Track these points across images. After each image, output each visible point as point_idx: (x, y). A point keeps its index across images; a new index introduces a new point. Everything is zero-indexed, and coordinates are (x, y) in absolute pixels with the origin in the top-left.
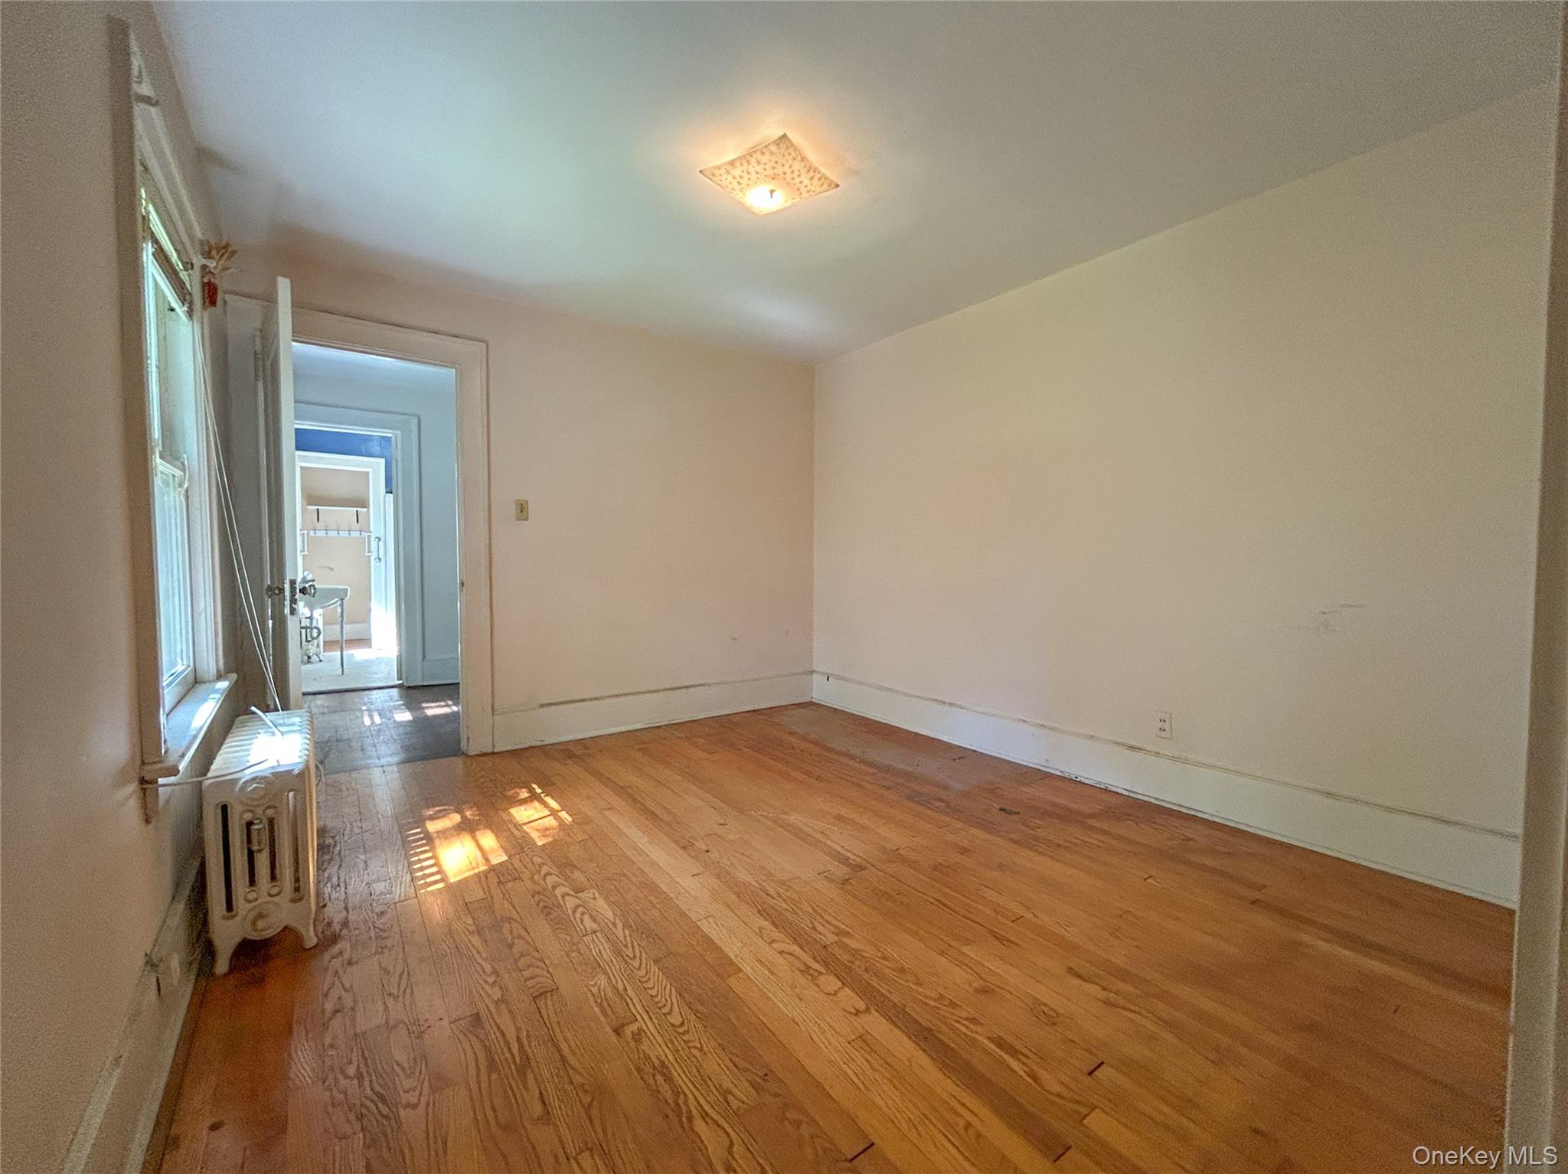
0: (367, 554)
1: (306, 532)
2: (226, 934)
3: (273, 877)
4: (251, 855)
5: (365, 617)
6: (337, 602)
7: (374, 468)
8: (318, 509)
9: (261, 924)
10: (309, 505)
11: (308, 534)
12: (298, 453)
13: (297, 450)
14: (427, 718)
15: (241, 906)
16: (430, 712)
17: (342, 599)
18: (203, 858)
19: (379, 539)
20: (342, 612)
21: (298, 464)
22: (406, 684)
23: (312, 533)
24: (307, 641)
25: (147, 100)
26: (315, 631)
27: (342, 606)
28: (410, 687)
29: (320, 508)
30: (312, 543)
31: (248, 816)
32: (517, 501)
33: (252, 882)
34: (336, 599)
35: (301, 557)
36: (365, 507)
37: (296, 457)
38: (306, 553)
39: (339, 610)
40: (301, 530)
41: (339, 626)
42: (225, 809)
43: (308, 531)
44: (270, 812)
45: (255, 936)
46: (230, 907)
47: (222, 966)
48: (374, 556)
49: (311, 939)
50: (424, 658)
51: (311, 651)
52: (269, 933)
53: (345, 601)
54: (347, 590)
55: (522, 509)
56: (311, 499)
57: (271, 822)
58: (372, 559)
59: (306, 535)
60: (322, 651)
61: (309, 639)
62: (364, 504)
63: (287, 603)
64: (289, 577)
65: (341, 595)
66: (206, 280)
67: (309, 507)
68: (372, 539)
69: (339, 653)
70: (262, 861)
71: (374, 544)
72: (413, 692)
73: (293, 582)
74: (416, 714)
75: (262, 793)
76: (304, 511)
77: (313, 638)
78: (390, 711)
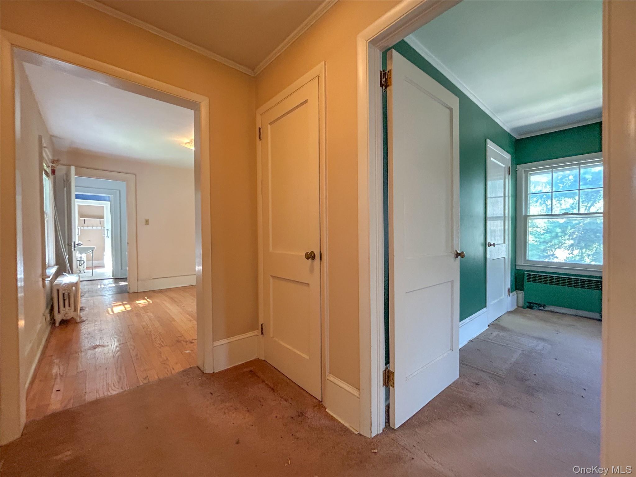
0: (103, 235)
1: (79, 228)
2: (58, 318)
3: (69, 306)
4: (64, 300)
5: (101, 258)
6: (90, 252)
7: (107, 205)
8: (84, 220)
9: (66, 315)
10: (81, 218)
11: (80, 229)
12: (76, 200)
13: (76, 199)
14: (120, 285)
15: (62, 312)
16: (120, 284)
17: (93, 251)
18: (53, 303)
19: (108, 230)
20: (93, 256)
21: (77, 204)
22: (115, 278)
23: (82, 228)
24: (80, 266)
25: (45, 147)
26: (82, 262)
27: (92, 253)
28: (116, 279)
29: (85, 219)
30: (82, 231)
31: (64, 292)
32: (145, 219)
33: (64, 306)
34: (91, 251)
35: (78, 237)
36: (103, 218)
37: (76, 202)
38: (80, 235)
39: (92, 255)
40: (78, 227)
41: (91, 262)
42: (58, 290)
43: (81, 227)
44: (69, 291)
45: (65, 319)
46: (59, 312)
47: (57, 324)
48: (106, 235)
49: (78, 320)
50: (121, 269)
51: (81, 269)
52: (68, 318)
53: (94, 251)
54: (94, 247)
55: (147, 222)
56: (82, 215)
57: (69, 294)
58: (105, 237)
59: (79, 229)
60: (85, 269)
61: (80, 265)
62: (103, 217)
63: (73, 248)
64: (73, 240)
65: (92, 249)
66: (52, 168)
67: (81, 219)
68: (105, 230)
69: (92, 270)
70: (67, 302)
71: (106, 232)
72: (117, 279)
73: (74, 242)
74: (116, 285)
75: (67, 287)
76: (79, 220)
77: (82, 264)
78: (108, 284)
